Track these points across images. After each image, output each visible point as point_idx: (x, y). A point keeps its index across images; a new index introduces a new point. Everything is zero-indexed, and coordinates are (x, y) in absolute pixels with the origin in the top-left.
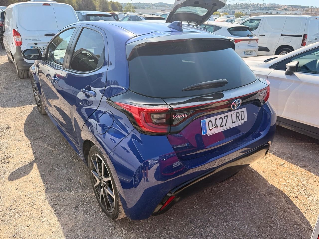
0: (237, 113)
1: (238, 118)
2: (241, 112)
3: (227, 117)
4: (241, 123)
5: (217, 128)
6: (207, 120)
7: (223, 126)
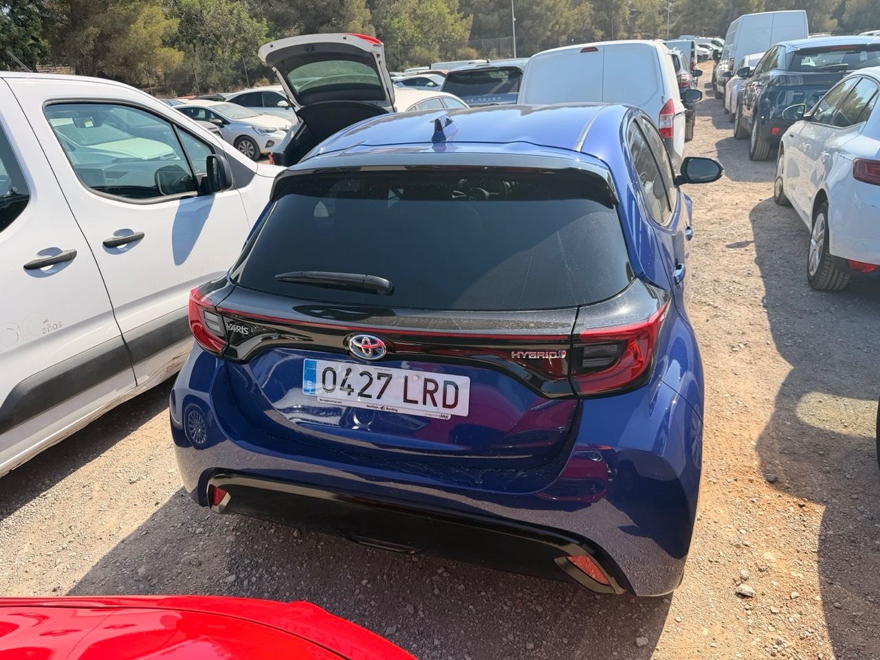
0: (426, 381)
1: (428, 395)
2: (446, 383)
3: (386, 378)
4: (439, 414)
5: (349, 394)
6: (321, 365)
7: (370, 396)
